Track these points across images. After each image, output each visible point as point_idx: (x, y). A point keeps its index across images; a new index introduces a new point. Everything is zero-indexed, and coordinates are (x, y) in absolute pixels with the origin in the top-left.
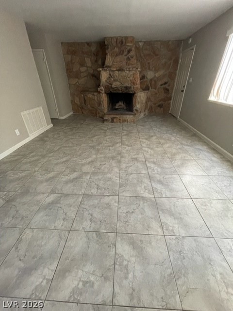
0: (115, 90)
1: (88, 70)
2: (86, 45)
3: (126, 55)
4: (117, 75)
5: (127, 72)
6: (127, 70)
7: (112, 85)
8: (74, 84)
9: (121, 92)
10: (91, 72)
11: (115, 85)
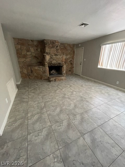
0: (53, 65)
1: (31, 54)
2: (31, 41)
3: (56, 48)
4: (55, 57)
5: (59, 56)
6: (59, 55)
7: (52, 62)
8: (22, 62)
9: (56, 65)
10: (34, 55)
11: (54, 62)
